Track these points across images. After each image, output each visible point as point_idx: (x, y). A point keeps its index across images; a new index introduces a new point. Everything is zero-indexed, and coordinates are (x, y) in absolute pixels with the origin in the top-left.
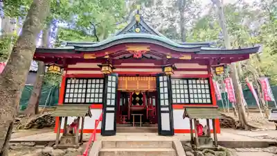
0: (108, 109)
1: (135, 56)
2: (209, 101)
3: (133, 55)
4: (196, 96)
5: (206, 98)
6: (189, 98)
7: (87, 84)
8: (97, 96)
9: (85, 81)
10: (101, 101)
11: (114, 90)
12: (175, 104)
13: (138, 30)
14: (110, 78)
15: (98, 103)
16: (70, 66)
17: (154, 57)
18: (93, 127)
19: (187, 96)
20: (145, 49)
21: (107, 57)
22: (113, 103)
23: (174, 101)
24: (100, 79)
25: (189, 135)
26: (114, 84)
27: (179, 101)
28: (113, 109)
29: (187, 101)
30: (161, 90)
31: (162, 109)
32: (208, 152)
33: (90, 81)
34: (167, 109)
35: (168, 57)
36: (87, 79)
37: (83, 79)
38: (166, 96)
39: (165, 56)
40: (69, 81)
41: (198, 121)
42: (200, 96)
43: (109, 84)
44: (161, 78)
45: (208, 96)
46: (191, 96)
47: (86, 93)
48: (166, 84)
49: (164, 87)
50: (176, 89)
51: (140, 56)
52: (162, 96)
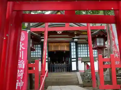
1: (58, 33)
11: (47, 51)
12: (79, 57)
15: (38, 57)
19: (86, 53)
22: (47, 58)
27: (82, 56)
28: (47, 60)
29: (86, 56)
30: (72, 50)
31: (72, 60)
34: (75, 60)
35: (75, 33)
38: (75, 53)
44: (72, 44)
48: (75, 47)
49: (74, 49)
50: (80, 49)
51: (61, 33)
52: (72, 53)
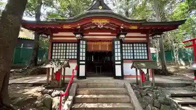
0: (81, 63)
1: (99, 26)
2: (146, 58)
3: (97, 26)
4: (138, 54)
5: (145, 56)
6: (134, 56)
7: (66, 46)
8: (73, 54)
9: (65, 45)
10: (76, 57)
11: (84, 51)
13: (101, 7)
14: (81, 42)
15: (74, 59)
16: (54, 35)
17: (111, 28)
18: (71, 74)
19: (132, 54)
20: (106, 21)
21: (79, 27)
22: (84, 59)
23: (124, 58)
24: (75, 43)
25: (135, 79)
26: (84, 47)
27: (127, 58)
28: (84, 63)
29: (132, 58)
30: (116, 51)
31: (116, 63)
32: (149, 90)
33: (68, 44)
34: (120, 63)
35: (122, 27)
36: (66, 43)
37: (64, 43)
38: (119, 54)
39: (120, 26)
40: (54, 45)
41: (142, 70)
42: (141, 54)
43: (81, 46)
44: (116, 42)
45: (146, 54)
46: (135, 54)
47: (66, 52)
48: (119, 46)
49: (117, 48)
50: (125, 50)
51: (102, 26)
52: (116, 54)
